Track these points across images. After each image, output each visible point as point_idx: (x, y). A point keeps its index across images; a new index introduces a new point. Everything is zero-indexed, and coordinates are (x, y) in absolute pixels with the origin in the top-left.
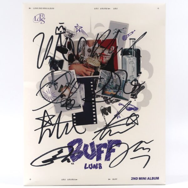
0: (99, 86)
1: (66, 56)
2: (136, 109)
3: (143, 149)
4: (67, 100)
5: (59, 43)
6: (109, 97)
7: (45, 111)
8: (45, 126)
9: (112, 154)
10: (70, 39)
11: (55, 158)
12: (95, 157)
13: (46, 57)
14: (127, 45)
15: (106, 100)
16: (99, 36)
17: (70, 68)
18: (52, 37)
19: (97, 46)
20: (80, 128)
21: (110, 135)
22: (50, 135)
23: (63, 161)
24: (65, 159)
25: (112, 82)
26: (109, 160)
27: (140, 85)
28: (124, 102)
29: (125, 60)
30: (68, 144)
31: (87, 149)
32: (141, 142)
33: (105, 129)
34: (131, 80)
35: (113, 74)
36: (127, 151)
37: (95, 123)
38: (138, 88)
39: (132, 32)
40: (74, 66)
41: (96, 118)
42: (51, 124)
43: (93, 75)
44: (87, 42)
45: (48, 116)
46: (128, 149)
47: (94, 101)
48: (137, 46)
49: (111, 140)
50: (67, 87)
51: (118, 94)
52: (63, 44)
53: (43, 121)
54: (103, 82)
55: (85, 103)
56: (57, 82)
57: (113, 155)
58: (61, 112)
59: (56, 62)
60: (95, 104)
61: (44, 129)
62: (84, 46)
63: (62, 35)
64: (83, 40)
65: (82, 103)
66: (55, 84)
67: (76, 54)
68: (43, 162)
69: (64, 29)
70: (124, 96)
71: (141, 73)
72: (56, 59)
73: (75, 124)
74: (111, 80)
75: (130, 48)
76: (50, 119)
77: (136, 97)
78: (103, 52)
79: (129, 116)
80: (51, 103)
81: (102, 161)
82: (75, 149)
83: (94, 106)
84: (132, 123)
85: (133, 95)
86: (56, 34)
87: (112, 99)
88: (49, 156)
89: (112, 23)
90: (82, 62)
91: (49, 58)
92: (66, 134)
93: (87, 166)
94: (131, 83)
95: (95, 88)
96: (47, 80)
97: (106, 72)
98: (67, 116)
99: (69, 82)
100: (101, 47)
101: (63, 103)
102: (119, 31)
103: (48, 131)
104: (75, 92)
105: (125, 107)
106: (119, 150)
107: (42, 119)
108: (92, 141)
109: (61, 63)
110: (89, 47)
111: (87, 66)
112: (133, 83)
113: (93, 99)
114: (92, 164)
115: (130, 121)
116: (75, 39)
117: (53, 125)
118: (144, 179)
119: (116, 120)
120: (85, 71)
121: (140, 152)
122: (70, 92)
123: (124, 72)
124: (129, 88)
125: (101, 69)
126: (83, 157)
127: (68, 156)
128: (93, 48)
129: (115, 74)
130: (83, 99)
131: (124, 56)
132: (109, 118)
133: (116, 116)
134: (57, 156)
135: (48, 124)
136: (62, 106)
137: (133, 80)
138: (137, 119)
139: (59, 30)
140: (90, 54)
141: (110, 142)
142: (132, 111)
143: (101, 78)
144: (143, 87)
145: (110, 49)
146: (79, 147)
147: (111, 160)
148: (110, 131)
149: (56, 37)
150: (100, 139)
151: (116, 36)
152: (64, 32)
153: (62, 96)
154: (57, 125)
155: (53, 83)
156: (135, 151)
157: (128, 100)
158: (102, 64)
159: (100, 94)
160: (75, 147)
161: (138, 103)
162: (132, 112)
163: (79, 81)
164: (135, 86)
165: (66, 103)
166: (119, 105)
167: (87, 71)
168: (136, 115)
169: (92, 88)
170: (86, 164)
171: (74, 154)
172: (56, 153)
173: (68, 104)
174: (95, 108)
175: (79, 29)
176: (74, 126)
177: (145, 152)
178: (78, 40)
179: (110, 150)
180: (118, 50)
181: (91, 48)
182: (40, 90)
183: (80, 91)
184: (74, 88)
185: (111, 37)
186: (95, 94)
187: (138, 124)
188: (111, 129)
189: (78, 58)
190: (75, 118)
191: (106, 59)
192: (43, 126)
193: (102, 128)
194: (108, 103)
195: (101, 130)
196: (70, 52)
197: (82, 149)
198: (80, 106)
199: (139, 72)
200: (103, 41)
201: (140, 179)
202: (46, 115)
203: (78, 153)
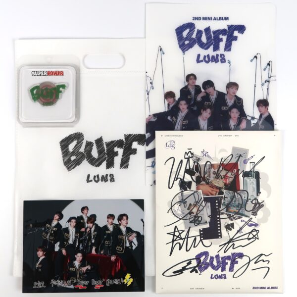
0: (224, 204)
1: (194, 177)
2: (256, 225)
3: (263, 261)
4: (195, 217)
5: (188, 167)
6: (232, 214)
7: (176, 227)
8: (175, 240)
9: (235, 265)
10: (197, 163)
11: (184, 269)
12: (220, 269)
13: (176, 179)
14: (248, 168)
15: (230, 217)
16: (223, 160)
17: (198, 189)
18: (182, 161)
19: (221, 169)
20: (207, 242)
21: (233, 248)
22: (180, 248)
23: (191, 272)
24: (194, 270)
25: (235, 201)
26: (233, 271)
27: (259, 204)
28: (246, 219)
29: (246, 181)
30: (196, 257)
31: (213, 261)
32: (262, 255)
33: (228, 243)
34: (252, 199)
35: (236, 193)
36: (249, 263)
37: (220, 237)
38: (258, 206)
39: (252, 157)
40: (201, 187)
41: (221, 233)
42: (181, 239)
43: (218, 195)
44: (212, 166)
45: (178, 231)
46: (250, 261)
47: (219, 218)
48: (257, 169)
49: (234, 253)
50: (195, 205)
51: (240, 211)
52: (192, 167)
53: (174, 235)
54: (227, 201)
55: (211, 220)
56: (186, 201)
57: (236, 267)
58: (190, 228)
59: (186, 183)
60: (220, 221)
61: (175, 243)
62: (209, 169)
63: (191, 159)
64: (208, 163)
65: (208, 220)
66: (185, 203)
67: (203, 176)
68: (174, 272)
69: (192, 154)
70: (246, 213)
71: (260, 193)
72: (185, 180)
73: (202, 239)
74: (234, 199)
75: (251, 171)
76: (180, 234)
77: (256, 215)
78: (226, 174)
79: (250, 231)
80: (181, 219)
81: (227, 272)
82: (202, 261)
83: (219, 222)
84: (253, 238)
85: (254, 213)
86: (185, 158)
87: (235, 216)
88: (179, 267)
89: (234, 149)
90: (208, 183)
91: (179, 180)
92: (194, 247)
93: (213, 276)
94: (252, 202)
95: (219, 206)
96: (177, 199)
97: (229, 192)
98: (195, 231)
99: (197, 200)
100: (225, 170)
101: (191, 220)
102: (240, 156)
103: (178, 244)
104: (202, 210)
105: (247, 223)
106: (241, 262)
107: (173, 233)
108: (217, 254)
109: (189, 184)
110: (215, 169)
111: (213, 186)
112: (254, 202)
113: (218, 216)
114: (217, 275)
115: (251, 236)
116: (202, 163)
117: (182, 239)
118: (265, 288)
119: (239, 235)
120: (211, 191)
121: (261, 264)
122: (198, 210)
123: (246, 192)
124: (250, 206)
125: (225, 189)
126: (210, 268)
127: (196, 267)
128: (218, 171)
129: (237, 193)
130: (209, 216)
131: (245, 178)
132: (232, 233)
133: (238, 231)
134: (187, 268)
135: (178, 239)
136: (191, 222)
137: (253, 199)
138: (257, 234)
139: (187, 155)
140: (215, 176)
141: (233, 254)
142: (253, 226)
143: (225, 198)
144: (263, 206)
145: (232, 172)
146: (206, 259)
147: (235, 271)
148: (234, 244)
149: (185, 161)
150: (225, 252)
151: (238, 160)
152: (192, 157)
153: (190, 213)
154: (186, 239)
155: (183, 202)
156: (256, 263)
157: (249, 217)
158: (225, 184)
159: (224, 211)
160: (202, 259)
161: (258, 220)
162: (253, 228)
163: (206, 200)
164: (255, 204)
165: (194, 219)
166: (242, 221)
167: (212, 191)
168: (256, 231)
169: (217, 206)
170: (212, 275)
171: (201, 266)
172: (185, 264)
173: (196, 221)
174: (220, 224)
175: (205, 154)
176: (201, 240)
177: (265, 264)
178: (205, 163)
179: (234, 262)
180: (240, 172)
181: (216, 170)
182: (171, 208)
183: (206, 209)
184: (201, 206)
185: (234, 161)
186: (219, 211)
187: (258, 239)
188: (235, 243)
189: (204, 179)
190: (202, 233)
191: (229, 181)
192: (173, 240)
193: (226, 242)
194: (232, 220)
195: (225, 244)
196: (197, 174)
197: (208, 261)
198: (206, 222)
199: (258, 192)
200: (227, 164)
201: (261, 288)
202: (176, 230)
203: (205, 264)
